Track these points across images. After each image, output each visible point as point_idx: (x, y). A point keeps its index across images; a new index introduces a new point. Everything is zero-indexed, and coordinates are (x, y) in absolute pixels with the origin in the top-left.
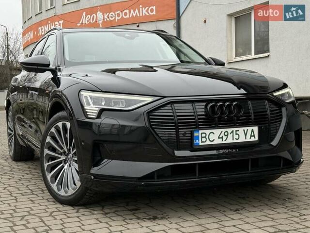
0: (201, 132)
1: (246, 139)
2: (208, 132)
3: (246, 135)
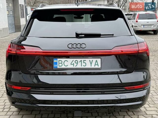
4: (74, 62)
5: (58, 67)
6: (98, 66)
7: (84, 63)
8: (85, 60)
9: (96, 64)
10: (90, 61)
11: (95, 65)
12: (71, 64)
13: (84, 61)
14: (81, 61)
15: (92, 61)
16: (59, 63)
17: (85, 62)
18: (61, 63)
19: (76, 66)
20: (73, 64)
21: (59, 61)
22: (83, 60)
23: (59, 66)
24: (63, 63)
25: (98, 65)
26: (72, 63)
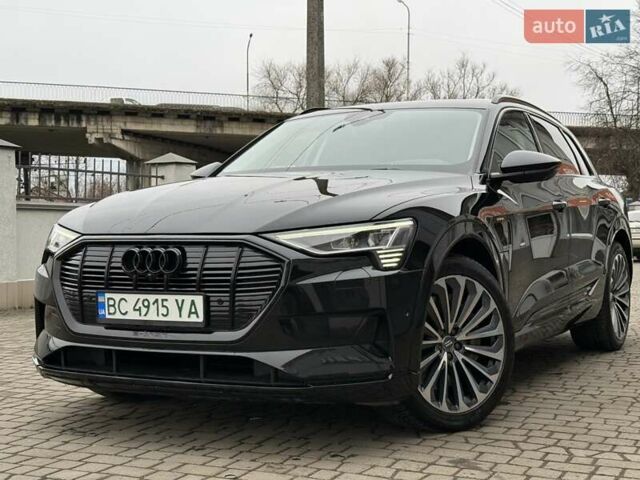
0: (108, 295)
1: (180, 316)
2: (117, 297)
3: (180, 309)
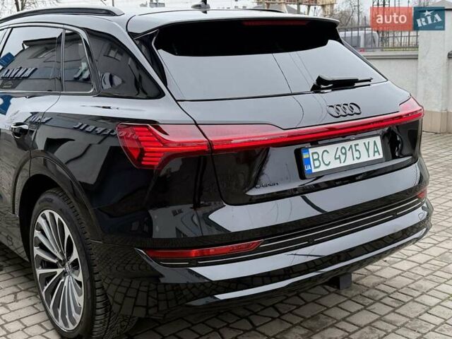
4: (339, 153)
5: (314, 171)
6: (379, 154)
7: (356, 150)
8: (358, 145)
9: (376, 150)
10: (365, 143)
11: (375, 152)
12: (336, 159)
13: (356, 145)
14: (351, 147)
15: (369, 143)
16: (314, 160)
17: (357, 148)
18: (318, 159)
19: (344, 162)
20: (339, 158)
21: (313, 154)
22: (353, 143)
23: (315, 168)
24: (320, 159)
25: (378, 151)
26: (337, 156)
